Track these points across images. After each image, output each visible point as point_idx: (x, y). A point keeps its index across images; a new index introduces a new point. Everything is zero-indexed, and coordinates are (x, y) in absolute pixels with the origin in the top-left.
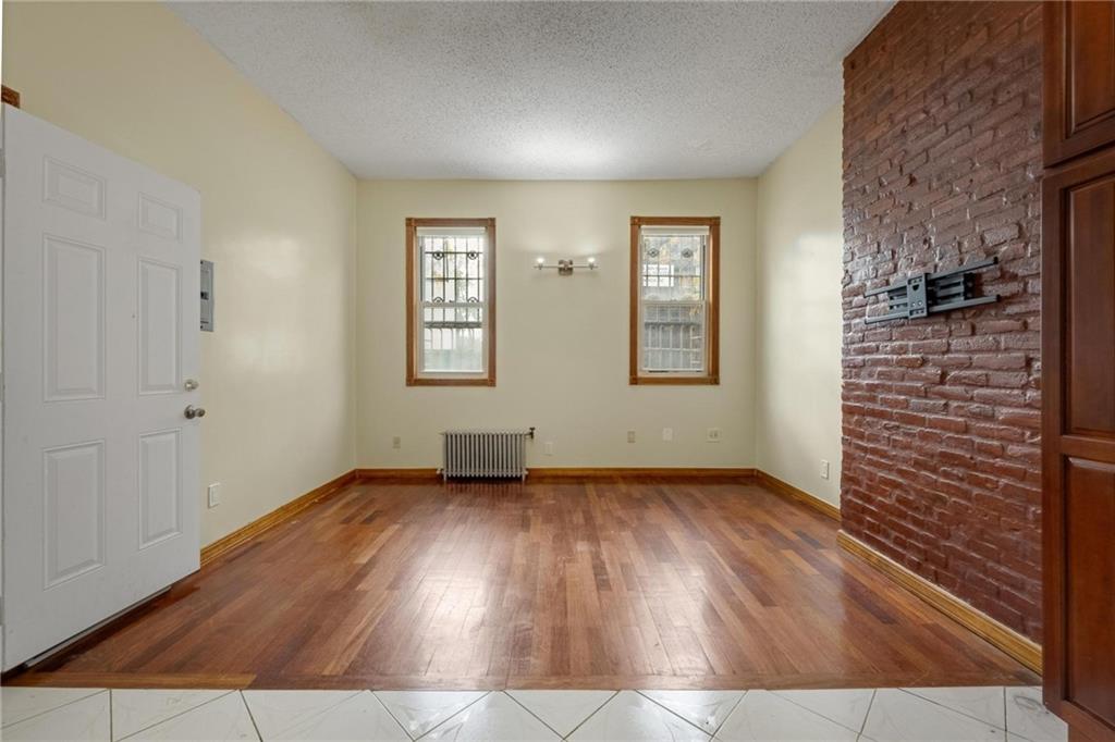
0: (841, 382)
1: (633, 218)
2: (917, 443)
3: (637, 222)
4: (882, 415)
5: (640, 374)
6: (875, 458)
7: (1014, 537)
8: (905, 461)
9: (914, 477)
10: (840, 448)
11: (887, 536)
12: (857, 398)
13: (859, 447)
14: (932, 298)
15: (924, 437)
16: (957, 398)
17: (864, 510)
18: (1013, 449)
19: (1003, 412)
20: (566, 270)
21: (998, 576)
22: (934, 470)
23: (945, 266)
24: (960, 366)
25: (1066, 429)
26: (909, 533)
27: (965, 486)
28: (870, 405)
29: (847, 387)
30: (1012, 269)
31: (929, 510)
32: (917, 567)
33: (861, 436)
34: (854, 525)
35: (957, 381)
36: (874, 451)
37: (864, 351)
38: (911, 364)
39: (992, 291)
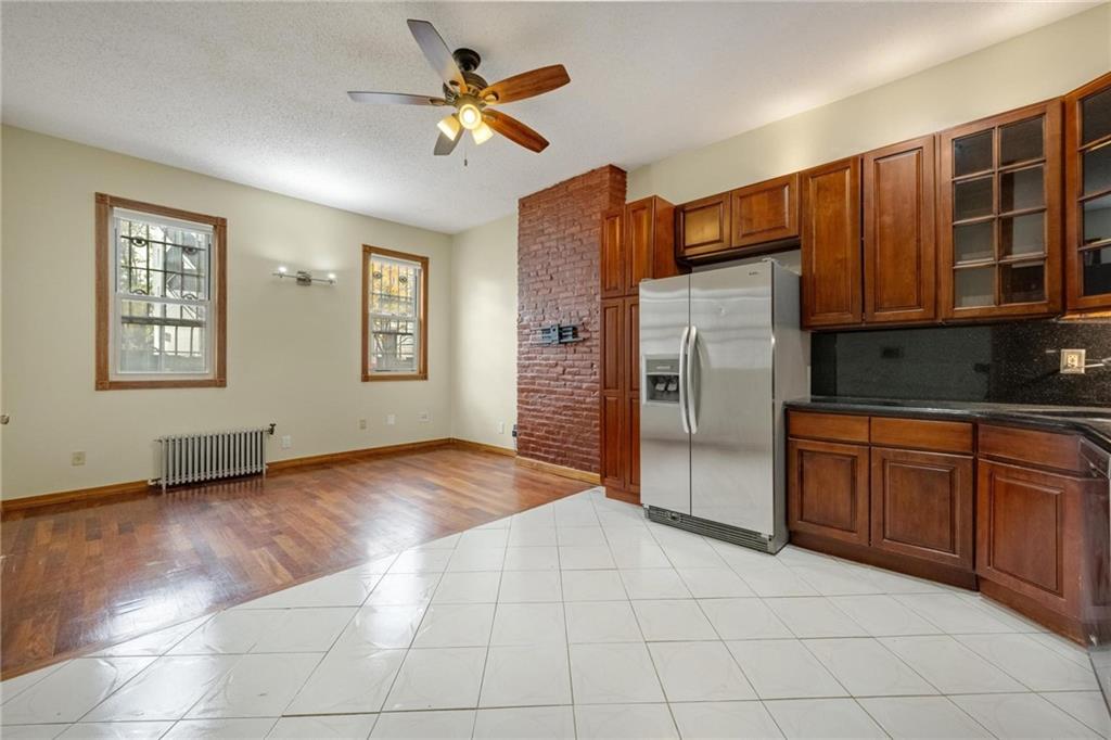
0: (517, 375)
1: (364, 246)
2: (553, 402)
3: (368, 251)
4: (537, 391)
5: (370, 373)
6: (535, 413)
7: (587, 435)
8: (548, 412)
9: (552, 419)
10: (517, 412)
11: (540, 451)
12: (526, 384)
13: (526, 409)
14: (561, 336)
15: (557, 400)
16: (569, 380)
17: (530, 442)
18: (588, 400)
19: (585, 386)
20: (304, 280)
21: (583, 453)
22: (560, 414)
23: (565, 323)
24: (571, 367)
25: (605, 388)
26: (550, 446)
27: (572, 418)
28: (533, 387)
29: (520, 378)
30: (588, 328)
31: (558, 433)
32: (554, 461)
33: (527, 403)
34: (525, 451)
35: (569, 373)
36: (534, 410)
37: (529, 359)
38: (551, 367)
39: (582, 335)
